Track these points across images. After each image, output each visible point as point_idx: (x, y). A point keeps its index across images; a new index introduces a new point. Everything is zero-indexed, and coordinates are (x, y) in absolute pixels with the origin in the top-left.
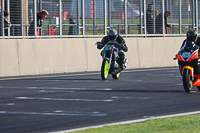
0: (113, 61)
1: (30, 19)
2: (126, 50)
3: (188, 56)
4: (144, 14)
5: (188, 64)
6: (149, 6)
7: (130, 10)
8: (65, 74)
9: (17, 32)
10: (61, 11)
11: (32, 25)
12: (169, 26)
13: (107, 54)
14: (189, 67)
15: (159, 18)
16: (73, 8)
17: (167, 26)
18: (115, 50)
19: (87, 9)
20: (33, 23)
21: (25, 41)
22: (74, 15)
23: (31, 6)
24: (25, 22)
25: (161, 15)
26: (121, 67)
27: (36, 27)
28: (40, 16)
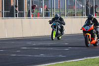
0: (57, 30)
1: (28, 9)
2: (64, 25)
3: (88, 28)
4: (84, 6)
5: (88, 32)
6: (87, 2)
7: (78, 5)
8: (45, 36)
9: (22, 15)
10: (43, 5)
11: (29, 12)
12: (97, 12)
13: (54, 27)
14: (88, 34)
15: (92, 8)
16: (49, 3)
17: (96, 12)
18: (58, 25)
19: (56, 4)
20: (30, 11)
21: (25, 20)
22: (50, 7)
23: (29, 3)
24: (26, 10)
25: (93, 7)
26: (62, 33)
27: (31, 13)
28: (33, 7)
